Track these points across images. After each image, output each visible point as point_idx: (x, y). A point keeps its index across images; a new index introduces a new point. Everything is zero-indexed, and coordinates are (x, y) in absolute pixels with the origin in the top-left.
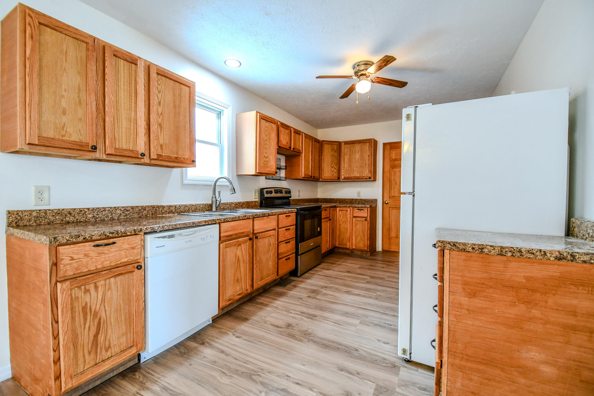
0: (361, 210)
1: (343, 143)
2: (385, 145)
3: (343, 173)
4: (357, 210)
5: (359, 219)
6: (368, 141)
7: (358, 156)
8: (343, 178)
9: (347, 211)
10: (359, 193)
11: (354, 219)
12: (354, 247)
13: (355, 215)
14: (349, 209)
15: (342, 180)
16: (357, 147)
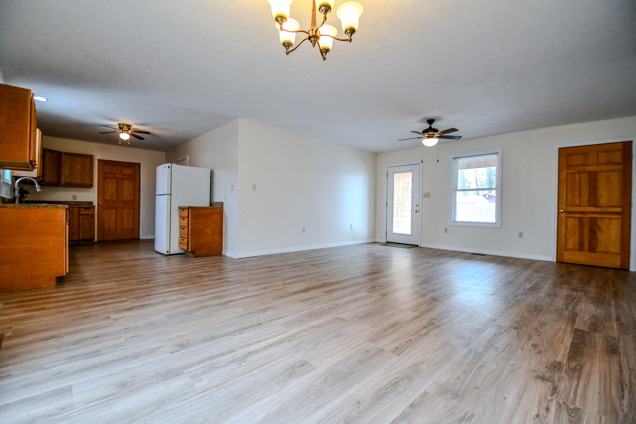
0: (88, 209)
1: (63, 154)
2: (99, 160)
3: (63, 179)
4: (84, 209)
5: (84, 216)
6: (89, 157)
7: (79, 167)
8: (63, 182)
9: (73, 210)
10: (75, 197)
11: (81, 216)
12: (81, 238)
13: (81, 213)
14: (75, 209)
15: (61, 185)
16: (79, 159)
